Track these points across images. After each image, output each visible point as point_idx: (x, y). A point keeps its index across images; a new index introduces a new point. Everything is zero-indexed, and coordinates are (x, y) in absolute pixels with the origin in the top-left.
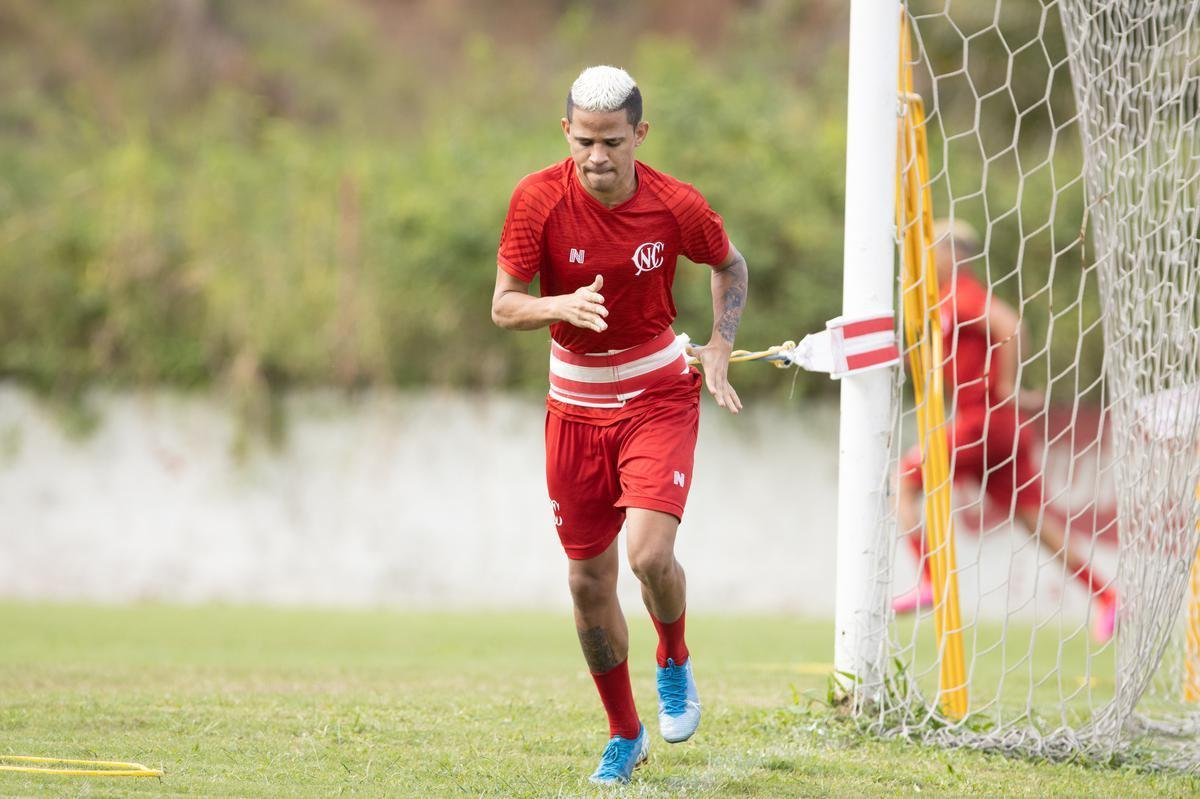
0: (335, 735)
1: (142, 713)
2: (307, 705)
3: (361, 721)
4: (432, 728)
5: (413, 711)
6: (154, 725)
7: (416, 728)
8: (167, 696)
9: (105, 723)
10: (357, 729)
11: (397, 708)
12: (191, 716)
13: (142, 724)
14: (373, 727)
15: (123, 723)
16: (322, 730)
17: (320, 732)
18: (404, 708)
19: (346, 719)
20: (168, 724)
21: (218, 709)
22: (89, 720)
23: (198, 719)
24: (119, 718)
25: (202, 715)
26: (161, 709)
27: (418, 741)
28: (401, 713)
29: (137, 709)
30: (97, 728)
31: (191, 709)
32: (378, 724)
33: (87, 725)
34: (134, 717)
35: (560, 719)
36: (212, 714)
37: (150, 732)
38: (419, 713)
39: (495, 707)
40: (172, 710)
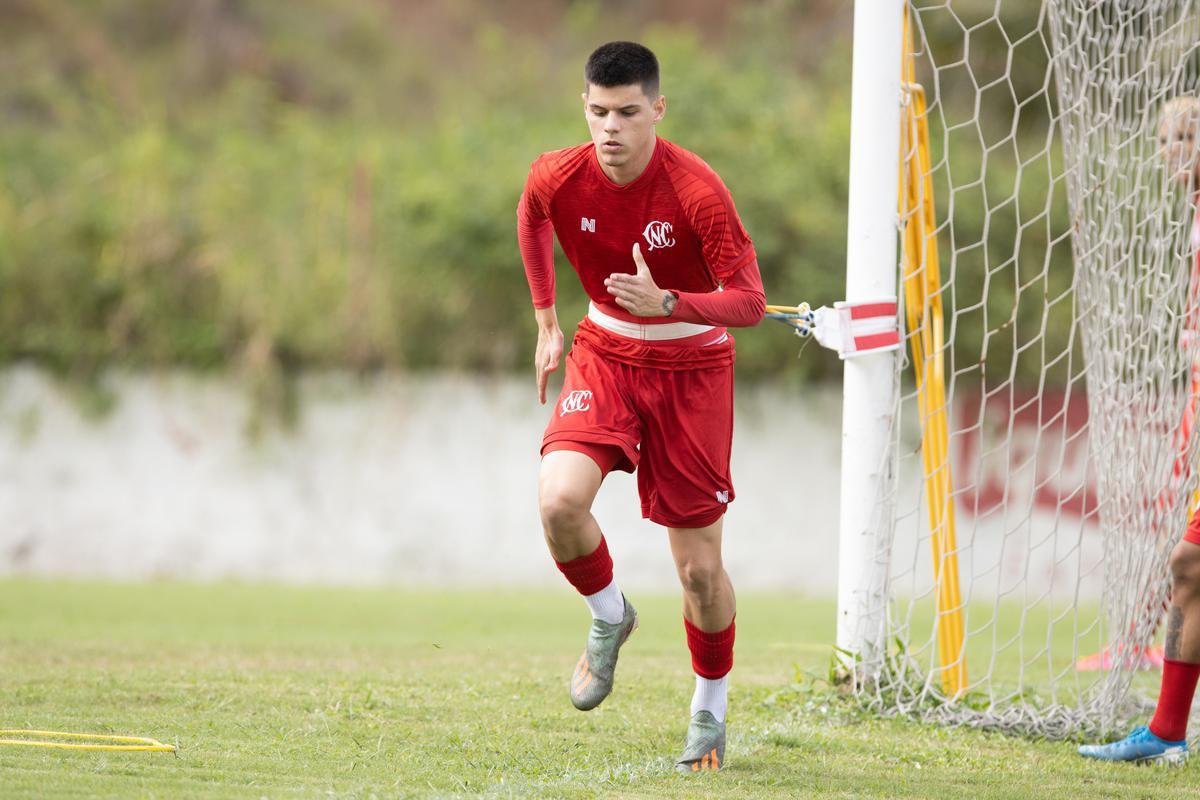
0: (347, 711)
1: (158, 688)
2: (319, 682)
3: (373, 697)
4: (442, 704)
5: (424, 687)
6: (169, 701)
7: (426, 705)
8: (183, 672)
9: (122, 699)
10: (368, 705)
11: (408, 685)
12: (206, 692)
13: (158, 700)
14: (384, 704)
15: (139, 699)
16: (334, 705)
17: (332, 708)
18: (415, 685)
19: (358, 695)
20: (183, 700)
21: (232, 685)
22: (106, 696)
23: (213, 695)
24: (135, 694)
25: (216, 691)
26: (176, 685)
27: (428, 717)
28: (412, 690)
29: (152, 685)
30: (114, 704)
31: (206, 686)
32: (389, 701)
33: (103, 700)
34: (150, 693)
36: (226, 691)
37: (166, 708)
38: (429, 690)
39: (504, 684)
40: (187, 686)
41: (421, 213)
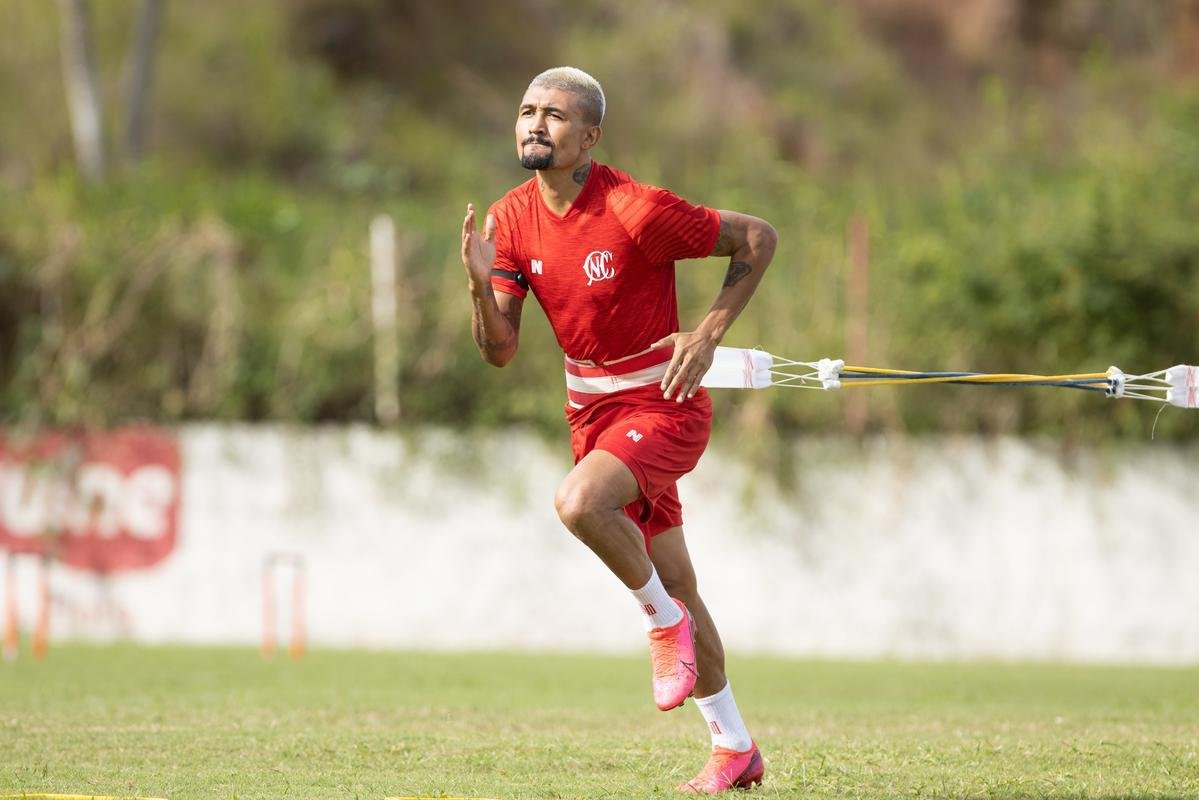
0: (800, 778)
1: (610, 755)
2: (776, 748)
3: (827, 764)
4: (897, 770)
5: (880, 755)
6: (620, 768)
7: (882, 771)
8: (637, 739)
9: (571, 765)
10: (822, 771)
11: (865, 752)
12: (658, 758)
13: (609, 767)
14: (838, 770)
15: (591, 766)
16: (788, 773)
17: (786, 775)
18: (872, 752)
19: (813, 762)
20: (635, 766)
21: (685, 751)
22: (556, 763)
23: (665, 762)
24: (586, 761)
25: (669, 758)
26: (630, 752)
27: (882, 784)
28: (869, 756)
29: (605, 751)
30: (565, 770)
31: (659, 752)
32: (843, 766)
33: (554, 767)
34: (602, 760)
35: (1027, 763)
36: (679, 757)
37: (616, 775)
38: (885, 756)
39: (963, 751)
40: (638, 752)
41: (922, 273)
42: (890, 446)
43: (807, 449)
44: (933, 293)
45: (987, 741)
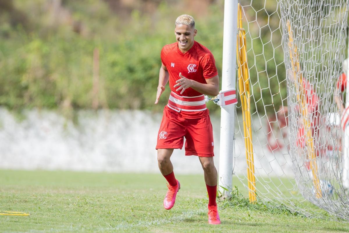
0: (79, 205)
1: (26, 198)
2: (73, 197)
3: (87, 201)
4: (106, 203)
5: (101, 198)
6: (29, 202)
7: (102, 203)
8: (34, 194)
9: (15, 201)
10: (85, 203)
11: (97, 198)
12: (39, 199)
13: (26, 202)
14: (90, 203)
15: (21, 201)
16: (76, 203)
17: (75, 204)
18: (99, 198)
19: (83, 200)
20: (33, 201)
21: (47, 197)
22: (11, 200)
23: (41, 200)
24: (19, 200)
25: (43, 199)
26: (32, 197)
27: (102, 207)
28: (98, 199)
29: (25, 197)
30: (14, 202)
31: (40, 197)
32: (91, 202)
33: (11, 201)
34: (24, 200)
35: (142, 201)
36: (45, 199)
37: (28, 204)
38: (103, 199)
39: (124, 198)
40: (34, 197)
41: (114, 64)
42: (105, 113)
43: (81, 113)
44: (117, 69)
45: (131, 195)
